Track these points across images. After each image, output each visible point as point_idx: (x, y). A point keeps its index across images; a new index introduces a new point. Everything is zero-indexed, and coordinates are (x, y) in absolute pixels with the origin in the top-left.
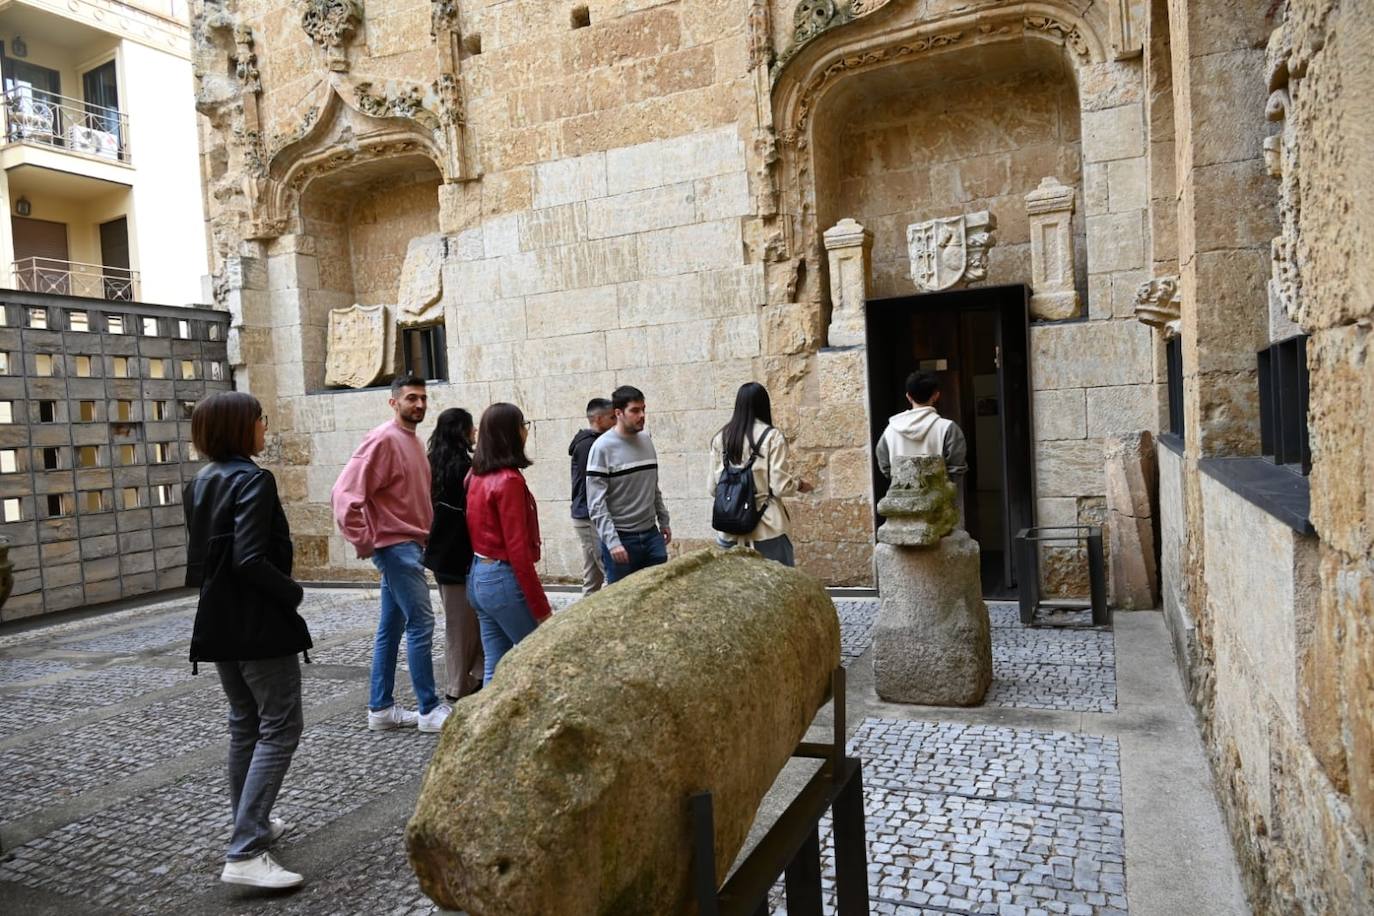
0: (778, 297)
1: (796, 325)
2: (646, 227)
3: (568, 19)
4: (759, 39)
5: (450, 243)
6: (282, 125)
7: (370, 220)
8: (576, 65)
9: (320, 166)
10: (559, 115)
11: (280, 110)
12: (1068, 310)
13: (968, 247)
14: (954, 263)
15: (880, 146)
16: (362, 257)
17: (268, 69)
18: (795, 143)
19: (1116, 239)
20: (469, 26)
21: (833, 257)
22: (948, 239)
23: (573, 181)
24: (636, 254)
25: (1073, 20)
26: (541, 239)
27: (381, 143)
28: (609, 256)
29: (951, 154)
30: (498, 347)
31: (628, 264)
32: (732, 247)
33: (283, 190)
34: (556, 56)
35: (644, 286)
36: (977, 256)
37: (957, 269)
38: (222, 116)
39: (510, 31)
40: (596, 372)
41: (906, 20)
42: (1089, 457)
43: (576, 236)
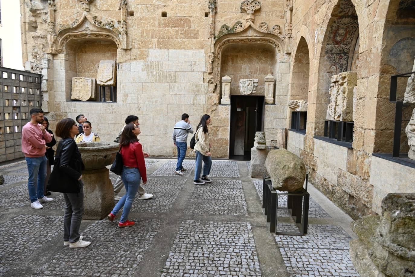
0: (211, 92)
1: (214, 98)
2: (179, 70)
3: (161, 14)
4: (212, 32)
5: (120, 65)
6: (63, 22)
7: (84, 52)
8: (162, 26)
9: (75, 36)
10: (156, 38)
11: (62, 17)
12: (272, 102)
13: (253, 86)
14: (250, 89)
15: (231, 59)
16: (80, 62)
17: (59, 4)
18: (217, 57)
19: (282, 89)
20: (130, 8)
21: (223, 84)
22: (249, 84)
23: (159, 55)
24: (175, 76)
25: (278, 43)
26: (149, 68)
27: (99, 34)
28: (168, 75)
29: (247, 63)
30: (133, 95)
31: (173, 79)
32: (200, 78)
33: (61, 41)
34: (157, 22)
35: (177, 84)
36: (255, 88)
37: (251, 91)
38: (38, 14)
39: (143, 12)
40: (162, 104)
41: (245, 35)
42: (274, 132)
43: (159, 69)
